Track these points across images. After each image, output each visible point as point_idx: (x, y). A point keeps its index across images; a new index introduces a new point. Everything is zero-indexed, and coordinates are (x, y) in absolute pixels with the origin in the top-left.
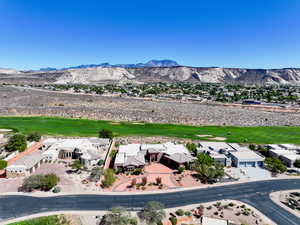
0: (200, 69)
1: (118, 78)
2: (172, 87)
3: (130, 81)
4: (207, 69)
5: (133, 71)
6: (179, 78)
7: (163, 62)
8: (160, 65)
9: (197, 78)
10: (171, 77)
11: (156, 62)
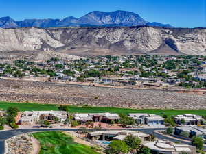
0: (179, 31)
1: (32, 48)
2: (125, 65)
3: (56, 54)
4: (190, 30)
5: (58, 34)
6: (141, 47)
7: (113, 15)
8: (107, 20)
9: (174, 47)
10: (128, 44)
11: (100, 15)
